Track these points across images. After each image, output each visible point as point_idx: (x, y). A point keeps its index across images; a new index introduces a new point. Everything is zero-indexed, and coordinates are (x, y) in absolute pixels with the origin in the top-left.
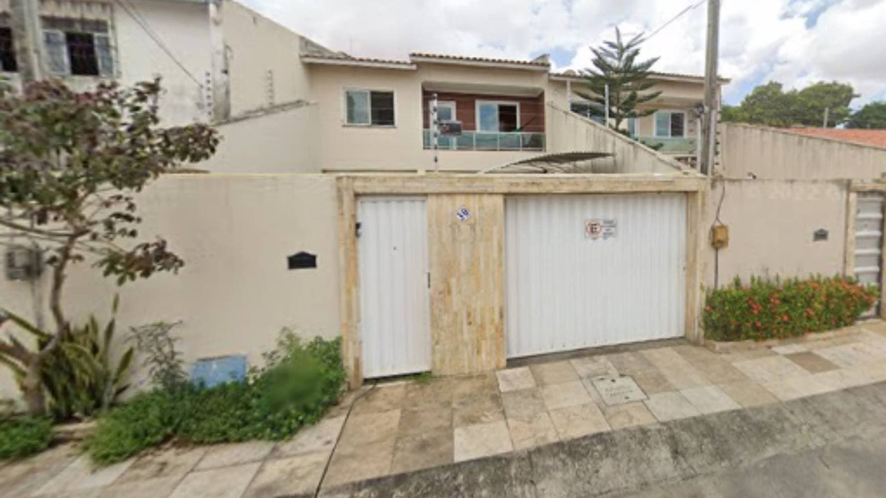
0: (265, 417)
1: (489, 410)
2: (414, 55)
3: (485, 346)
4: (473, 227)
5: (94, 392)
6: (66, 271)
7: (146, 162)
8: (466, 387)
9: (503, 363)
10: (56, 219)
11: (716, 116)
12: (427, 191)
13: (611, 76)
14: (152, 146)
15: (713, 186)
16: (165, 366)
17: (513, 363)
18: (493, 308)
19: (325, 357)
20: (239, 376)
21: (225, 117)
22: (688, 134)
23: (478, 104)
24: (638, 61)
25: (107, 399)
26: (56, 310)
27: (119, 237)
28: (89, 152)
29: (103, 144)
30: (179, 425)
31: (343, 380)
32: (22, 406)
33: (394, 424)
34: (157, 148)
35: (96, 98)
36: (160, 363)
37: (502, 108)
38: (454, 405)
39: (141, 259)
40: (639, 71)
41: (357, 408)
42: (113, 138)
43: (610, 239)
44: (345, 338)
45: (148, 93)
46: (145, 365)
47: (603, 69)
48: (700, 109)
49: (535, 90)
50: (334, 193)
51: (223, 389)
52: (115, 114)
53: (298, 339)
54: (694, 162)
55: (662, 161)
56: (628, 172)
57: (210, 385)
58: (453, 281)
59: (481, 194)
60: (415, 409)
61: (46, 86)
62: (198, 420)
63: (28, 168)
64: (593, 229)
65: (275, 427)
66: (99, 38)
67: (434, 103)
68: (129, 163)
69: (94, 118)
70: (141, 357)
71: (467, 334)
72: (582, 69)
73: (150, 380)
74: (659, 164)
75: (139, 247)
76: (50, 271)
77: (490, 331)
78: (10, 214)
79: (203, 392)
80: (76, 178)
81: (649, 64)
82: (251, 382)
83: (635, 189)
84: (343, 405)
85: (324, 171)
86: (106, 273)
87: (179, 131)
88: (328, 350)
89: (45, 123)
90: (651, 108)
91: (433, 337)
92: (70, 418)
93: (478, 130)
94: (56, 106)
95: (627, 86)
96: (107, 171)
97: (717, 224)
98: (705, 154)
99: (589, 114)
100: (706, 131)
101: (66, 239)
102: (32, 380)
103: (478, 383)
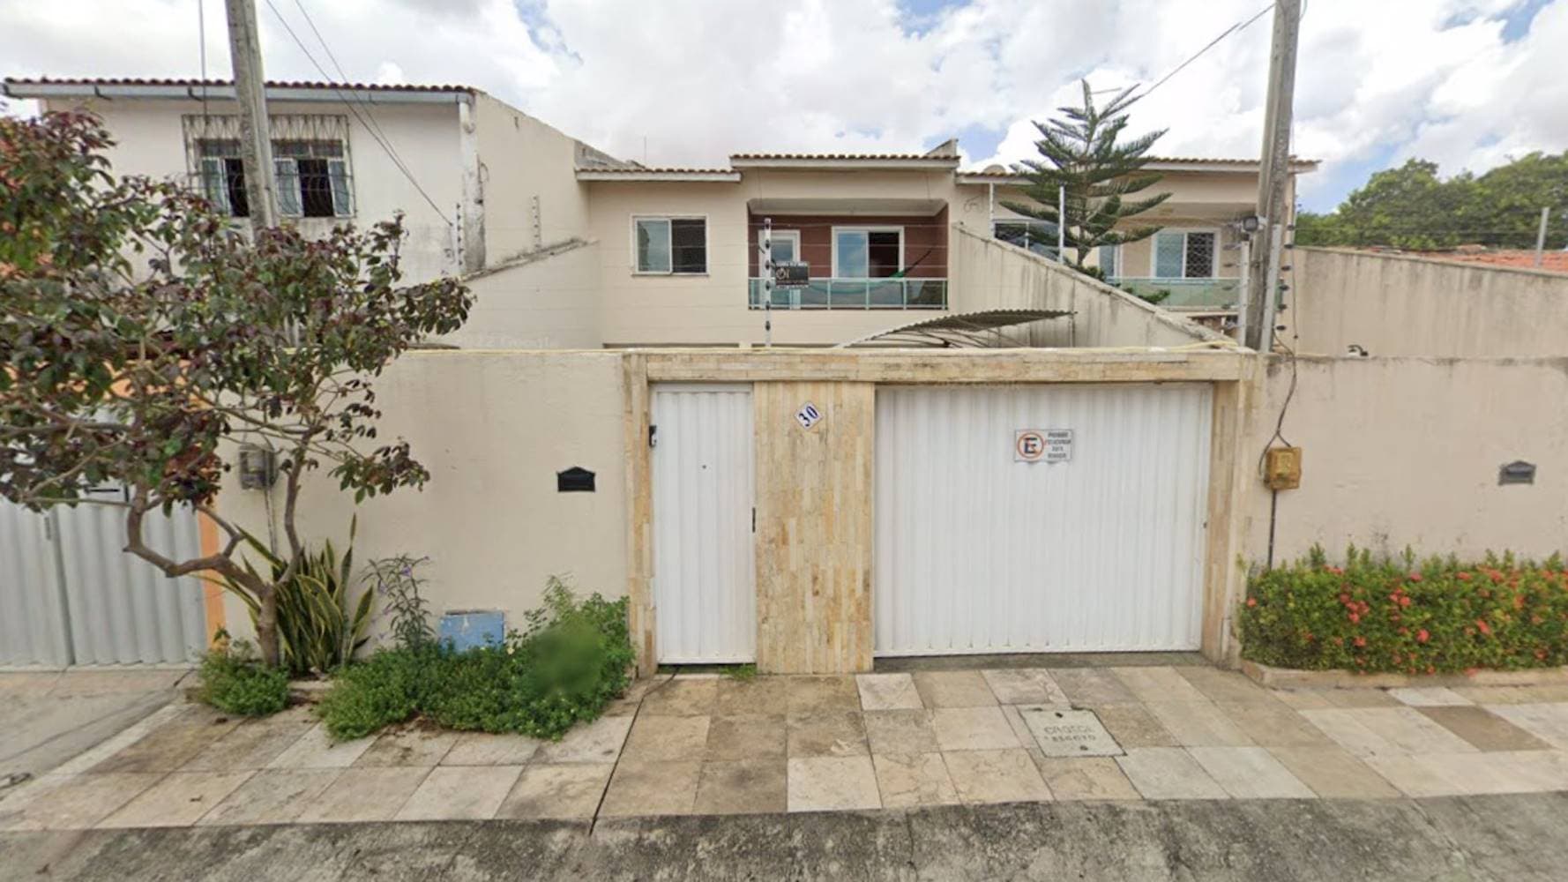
0: (528, 704)
1: (843, 736)
2: (737, 157)
3: (841, 632)
4: (823, 436)
5: (331, 642)
6: (299, 482)
7: (386, 333)
8: (809, 695)
9: (868, 663)
10: (290, 410)
11: (1282, 235)
12: (752, 377)
13: (1072, 171)
14: (392, 312)
15: (1271, 370)
16: (408, 617)
17: (884, 664)
18: (854, 573)
19: (605, 625)
20: (496, 640)
21: (478, 267)
22: (1221, 274)
23: (836, 231)
24: (1123, 140)
25: (345, 654)
26: (290, 529)
27: (356, 436)
28: (324, 322)
29: (339, 310)
30: (424, 699)
31: (629, 661)
32: (258, 651)
33: (702, 737)
34: (398, 315)
35: (331, 247)
36: (403, 612)
37: (874, 238)
38: (790, 722)
39: (380, 468)
40: (1127, 156)
41: (649, 707)
42: (350, 302)
43: (1061, 466)
44: (632, 599)
45: (389, 237)
46: (386, 612)
47: (1054, 159)
48: (1250, 224)
49: (931, 203)
50: (620, 380)
51: (476, 657)
52: (351, 269)
53: (570, 596)
54: (1232, 325)
55: (1164, 322)
56: (1098, 345)
57: (461, 649)
58: (792, 523)
59: (838, 382)
60: (730, 718)
61: (276, 234)
62: (447, 696)
63: (261, 343)
64: (1028, 446)
65: (541, 719)
66: (333, 163)
67: (767, 235)
68: (368, 336)
69: (329, 275)
70: (382, 602)
71: (812, 609)
72: (1016, 162)
73: (393, 633)
74: (1162, 331)
75: (378, 452)
76: (284, 478)
77: (848, 607)
78: (242, 403)
79: (452, 658)
80: (310, 356)
81: (1146, 144)
82: (511, 651)
83: (1109, 376)
84: (628, 700)
85: (606, 346)
86: (343, 486)
87: (424, 289)
88: (610, 615)
89: (277, 285)
90: (1144, 226)
91: (759, 612)
92: (306, 674)
93: (835, 276)
94: (289, 259)
95: (1101, 188)
96: (343, 346)
97: (1277, 444)
98: (1257, 311)
99: (1027, 242)
100: (1260, 266)
101: (300, 437)
102: (267, 620)
103: (828, 691)
